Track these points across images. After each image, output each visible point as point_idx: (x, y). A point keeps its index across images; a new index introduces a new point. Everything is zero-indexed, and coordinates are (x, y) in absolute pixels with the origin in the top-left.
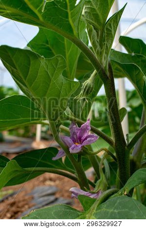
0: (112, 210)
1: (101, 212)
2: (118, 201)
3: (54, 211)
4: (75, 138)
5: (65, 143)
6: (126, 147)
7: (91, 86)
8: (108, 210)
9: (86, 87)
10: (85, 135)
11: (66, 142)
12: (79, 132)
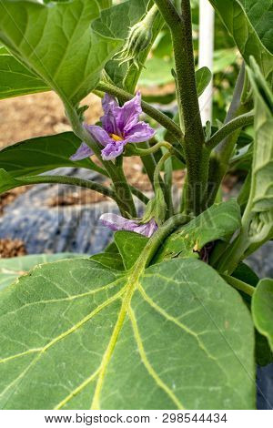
0: (171, 279)
1: (152, 278)
2: (182, 266)
3: (74, 269)
4: (113, 121)
5: (94, 137)
6: (204, 145)
7: (147, 38)
8: (164, 277)
9: (136, 38)
10: (132, 124)
11: (96, 136)
12: (119, 115)
